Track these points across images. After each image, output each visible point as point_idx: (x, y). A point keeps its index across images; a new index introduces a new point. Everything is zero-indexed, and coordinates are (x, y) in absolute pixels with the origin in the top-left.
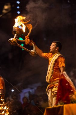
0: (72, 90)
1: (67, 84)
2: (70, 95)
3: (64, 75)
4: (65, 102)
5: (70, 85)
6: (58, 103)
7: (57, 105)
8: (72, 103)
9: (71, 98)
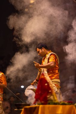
0: (50, 91)
1: (46, 84)
2: (48, 95)
3: (45, 75)
4: (43, 102)
5: (49, 85)
6: (36, 103)
7: (35, 105)
8: (49, 104)
9: (49, 99)
